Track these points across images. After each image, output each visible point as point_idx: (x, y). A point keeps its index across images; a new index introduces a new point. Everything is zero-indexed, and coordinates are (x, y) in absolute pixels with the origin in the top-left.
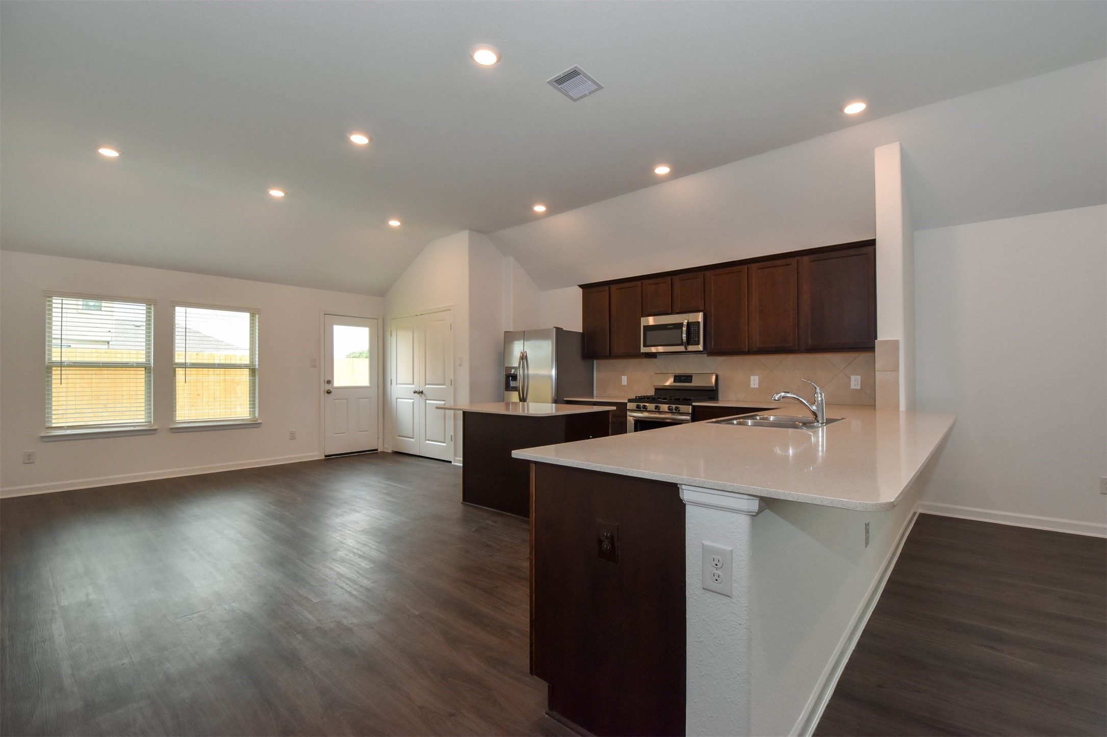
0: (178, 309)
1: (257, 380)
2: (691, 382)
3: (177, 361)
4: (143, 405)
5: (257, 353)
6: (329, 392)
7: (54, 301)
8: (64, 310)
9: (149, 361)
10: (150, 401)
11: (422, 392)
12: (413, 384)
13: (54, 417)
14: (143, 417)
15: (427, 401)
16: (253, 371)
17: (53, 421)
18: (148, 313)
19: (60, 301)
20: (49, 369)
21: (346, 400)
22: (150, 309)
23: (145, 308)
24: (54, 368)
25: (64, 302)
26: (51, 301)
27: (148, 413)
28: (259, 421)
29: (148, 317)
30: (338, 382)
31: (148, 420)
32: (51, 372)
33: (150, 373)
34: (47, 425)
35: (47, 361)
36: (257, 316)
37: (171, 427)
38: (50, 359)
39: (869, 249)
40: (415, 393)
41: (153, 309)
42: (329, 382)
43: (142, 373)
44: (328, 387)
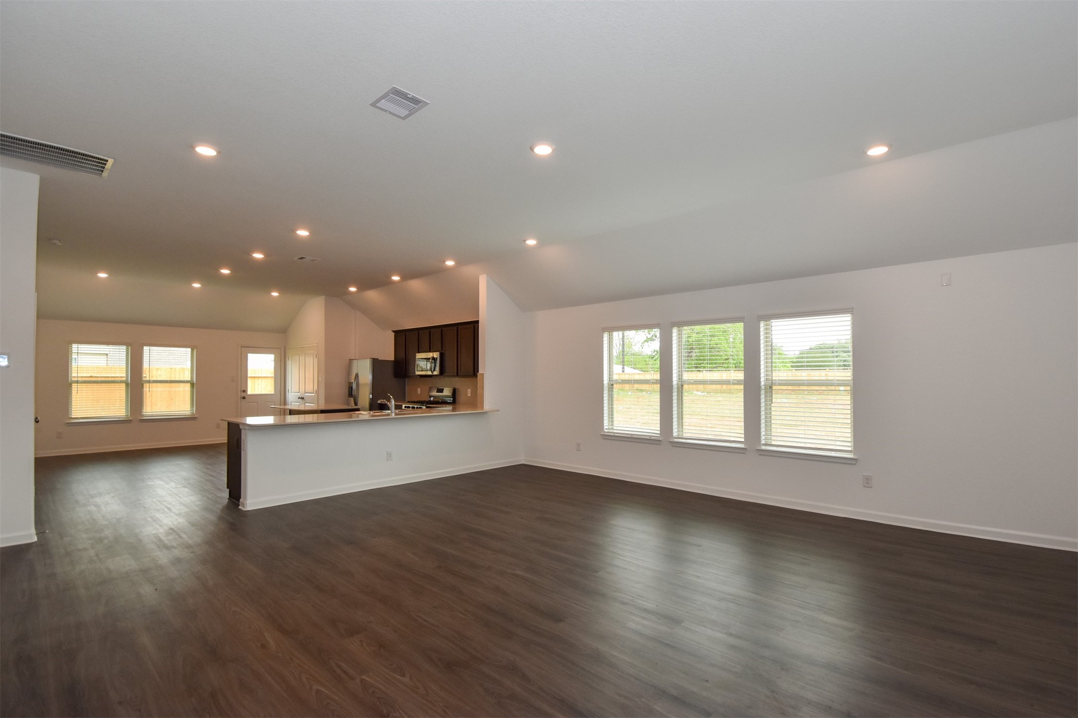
0: (145, 348)
1: (195, 391)
2: (442, 392)
3: (144, 379)
4: (124, 405)
5: (195, 373)
6: (244, 398)
7: (73, 346)
8: (79, 349)
9: (128, 379)
10: (128, 403)
11: (303, 398)
12: (299, 393)
13: (73, 412)
14: (124, 412)
15: (306, 404)
16: (192, 385)
17: (73, 414)
18: (127, 351)
19: (77, 346)
20: (70, 385)
21: (256, 404)
22: (128, 348)
23: (125, 348)
24: (73, 384)
25: (79, 346)
26: (72, 346)
27: (127, 410)
28: (196, 416)
29: (127, 353)
30: (250, 392)
31: (127, 414)
32: (71, 387)
33: (128, 386)
34: (70, 416)
35: (69, 380)
36: (195, 350)
37: (141, 418)
38: (71, 379)
39: (476, 325)
40: (299, 398)
41: (130, 348)
42: (244, 391)
43: (123, 386)
44: (243, 395)
